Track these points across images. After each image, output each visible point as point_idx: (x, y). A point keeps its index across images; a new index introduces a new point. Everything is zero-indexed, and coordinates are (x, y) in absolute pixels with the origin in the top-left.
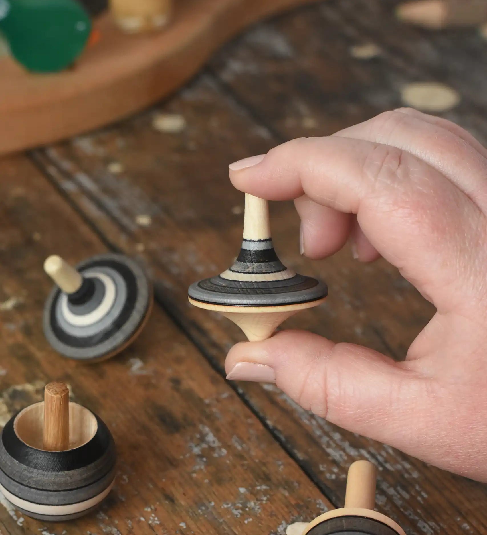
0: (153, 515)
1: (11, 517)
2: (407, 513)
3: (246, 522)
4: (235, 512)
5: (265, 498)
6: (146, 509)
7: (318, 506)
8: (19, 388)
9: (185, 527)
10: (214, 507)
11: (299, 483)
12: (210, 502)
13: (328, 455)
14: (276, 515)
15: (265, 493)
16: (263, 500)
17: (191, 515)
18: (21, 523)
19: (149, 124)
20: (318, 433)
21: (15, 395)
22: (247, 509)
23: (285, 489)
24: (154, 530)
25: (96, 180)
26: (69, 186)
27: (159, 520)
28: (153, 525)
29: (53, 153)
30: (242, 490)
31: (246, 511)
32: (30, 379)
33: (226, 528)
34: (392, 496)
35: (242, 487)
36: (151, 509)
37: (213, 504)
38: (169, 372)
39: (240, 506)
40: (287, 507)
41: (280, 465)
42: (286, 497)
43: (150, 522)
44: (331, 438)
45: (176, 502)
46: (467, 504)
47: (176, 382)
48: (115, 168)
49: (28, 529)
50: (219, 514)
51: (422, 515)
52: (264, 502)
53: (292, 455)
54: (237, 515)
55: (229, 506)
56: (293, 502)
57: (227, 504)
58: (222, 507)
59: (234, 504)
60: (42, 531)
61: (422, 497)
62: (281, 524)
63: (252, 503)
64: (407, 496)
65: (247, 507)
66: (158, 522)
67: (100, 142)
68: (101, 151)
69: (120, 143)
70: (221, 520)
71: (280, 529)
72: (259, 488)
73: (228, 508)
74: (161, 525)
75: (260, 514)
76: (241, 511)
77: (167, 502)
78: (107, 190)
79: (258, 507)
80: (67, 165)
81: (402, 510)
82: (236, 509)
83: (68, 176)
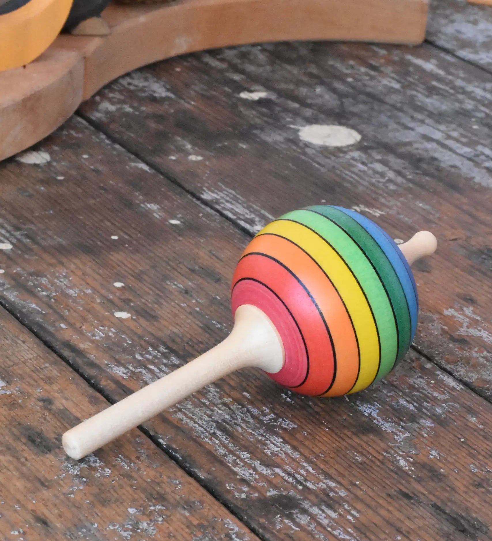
0: (22, 539)
2: (336, 533)
4: (125, 534)
5: (161, 519)
6: (12, 533)
7: (226, 526)
10: (98, 530)
11: (202, 502)
12: (93, 524)
13: (235, 474)
14: (174, 536)
15: (160, 513)
16: (158, 521)
17: (69, 537)
20: (222, 451)
22: (139, 531)
23: (185, 509)
30: (132, 511)
34: (316, 515)
35: (131, 507)
36: (19, 532)
37: (96, 525)
38: (38, 392)
39: (130, 527)
40: (188, 527)
41: (177, 485)
42: (186, 518)
44: (238, 457)
45: (49, 524)
46: (408, 523)
47: (47, 402)
50: (104, 536)
51: (355, 535)
52: (159, 523)
53: (191, 474)
55: (116, 527)
56: (196, 522)
57: (114, 525)
58: (108, 529)
59: (122, 526)
61: (353, 515)
63: (145, 525)
64: (334, 515)
65: (138, 528)
72: (152, 508)
73: (115, 529)
75: (154, 535)
76: (131, 533)
77: (39, 525)
79: (152, 528)
81: (329, 529)
82: (126, 531)
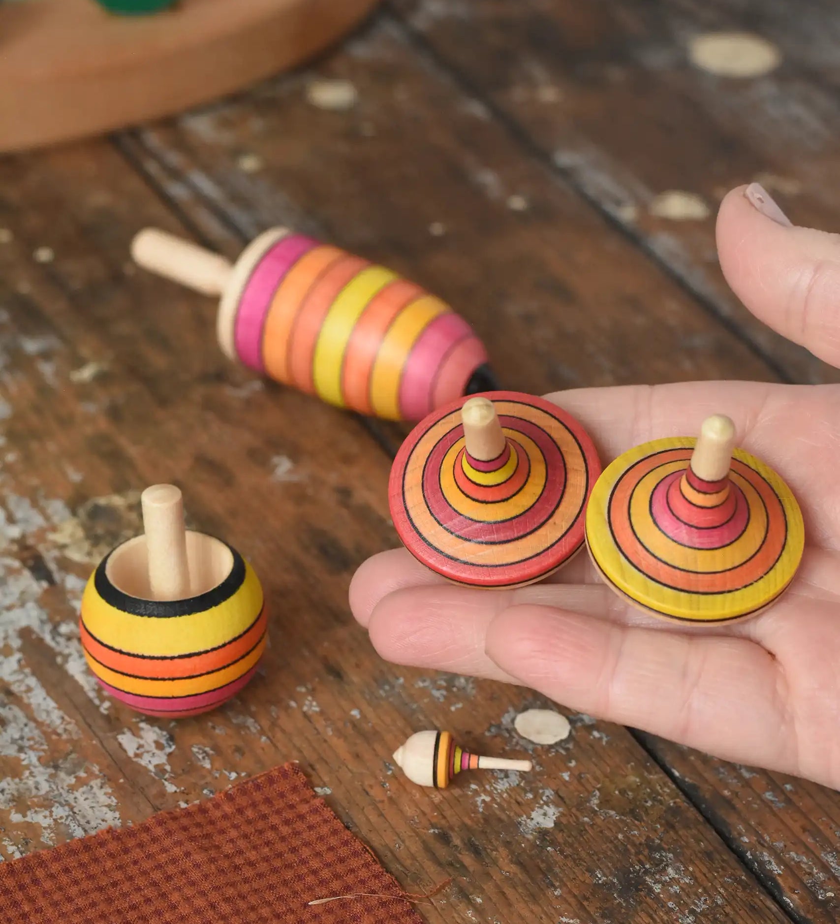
0: (310, 698)
1: (90, 701)
3: (453, 709)
4: (437, 694)
6: (298, 689)
8: (102, 501)
9: (358, 717)
10: (403, 686)
12: (397, 678)
14: (498, 699)
17: (368, 697)
18: (106, 709)
19: (300, 95)
21: (96, 513)
22: (455, 689)
24: (310, 722)
25: (220, 182)
26: (177, 191)
27: (319, 705)
28: (310, 713)
29: (153, 139)
31: (453, 692)
32: (120, 488)
33: (421, 718)
36: (307, 688)
37: (401, 680)
38: (333, 478)
39: (443, 683)
43: (305, 708)
45: (344, 678)
47: (344, 493)
48: (249, 164)
49: (118, 719)
50: (411, 696)
54: (438, 699)
55: (427, 684)
57: (424, 681)
58: (416, 686)
59: (434, 682)
60: (138, 722)
62: (508, 712)
63: (463, 680)
65: (454, 686)
66: (317, 709)
67: (225, 124)
68: (227, 138)
69: (256, 125)
70: (415, 706)
71: (506, 720)
73: (424, 687)
74: (322, 713)
75: (474, 696)
76: (444, 692)
77: (331, 678)
78: (237, 198)
79: (471, 686)
80: (174, 158)
82: (439, 689)
83: (176, 175)
